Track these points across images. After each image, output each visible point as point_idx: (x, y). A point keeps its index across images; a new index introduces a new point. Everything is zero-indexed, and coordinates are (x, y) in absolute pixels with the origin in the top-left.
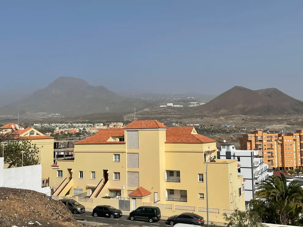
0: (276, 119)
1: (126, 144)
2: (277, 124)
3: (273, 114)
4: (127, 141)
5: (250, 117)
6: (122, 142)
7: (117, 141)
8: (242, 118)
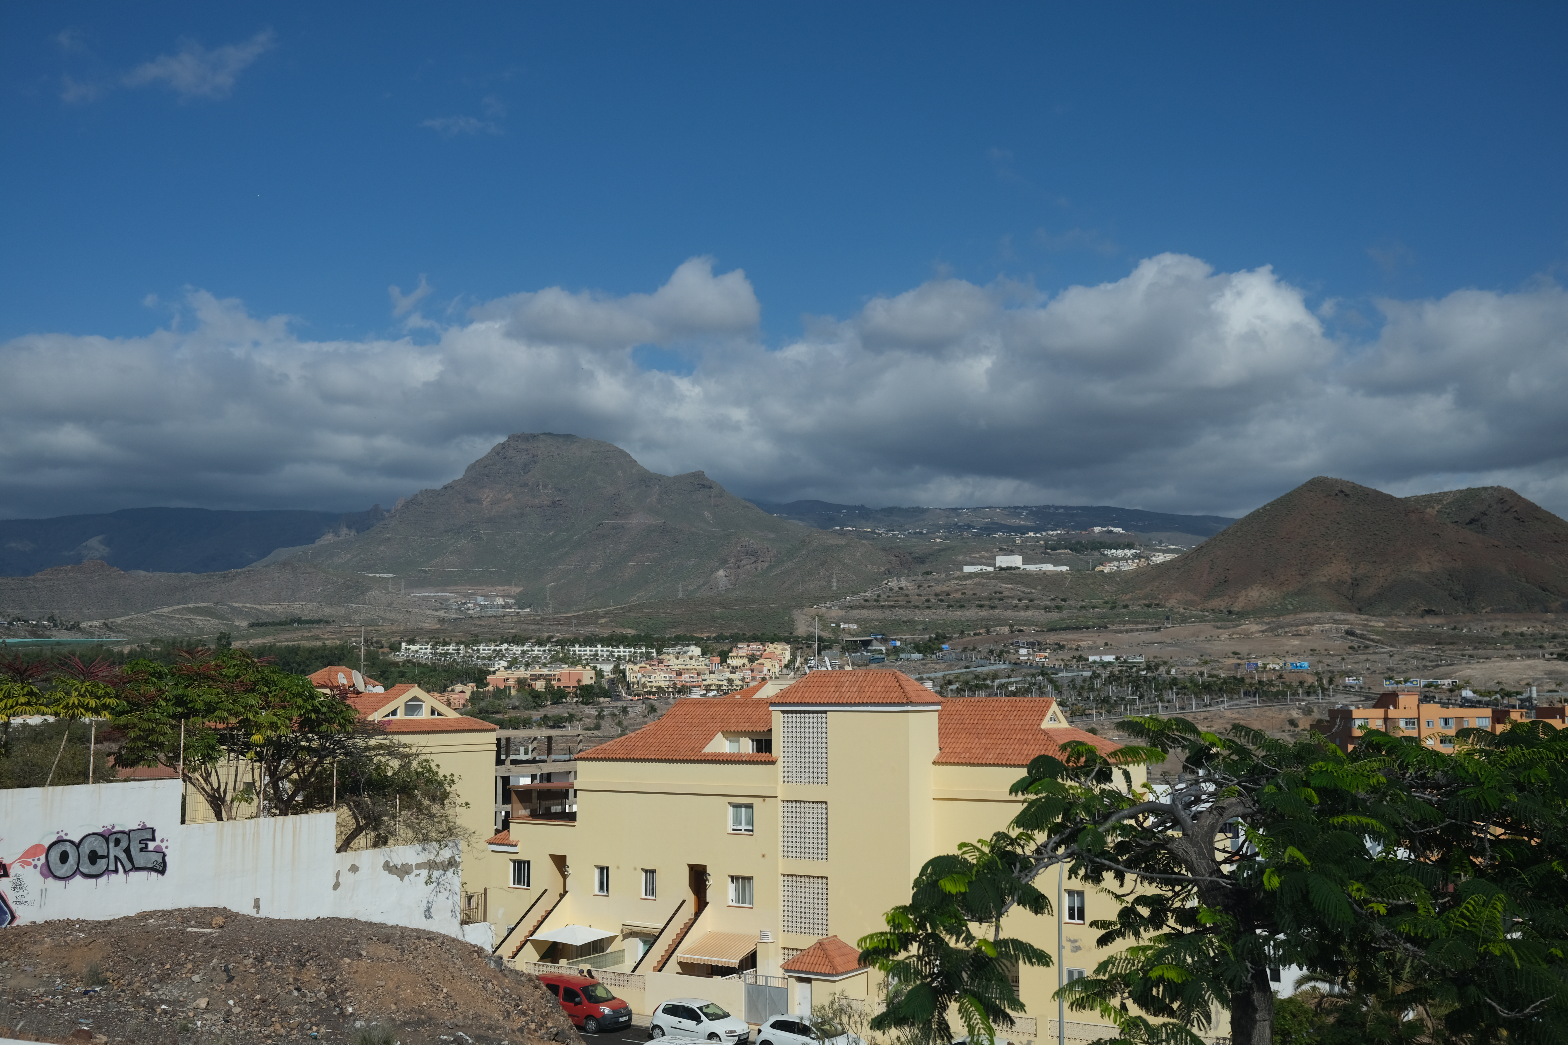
0: (1505, 634)
1: (780, 763)
2: (1511, 657)
3: (1493, 611)
4: (782, 754)
5: (1382, 624)
6: (764, 756)
7: (743, 751)
8: (1347, 627)
